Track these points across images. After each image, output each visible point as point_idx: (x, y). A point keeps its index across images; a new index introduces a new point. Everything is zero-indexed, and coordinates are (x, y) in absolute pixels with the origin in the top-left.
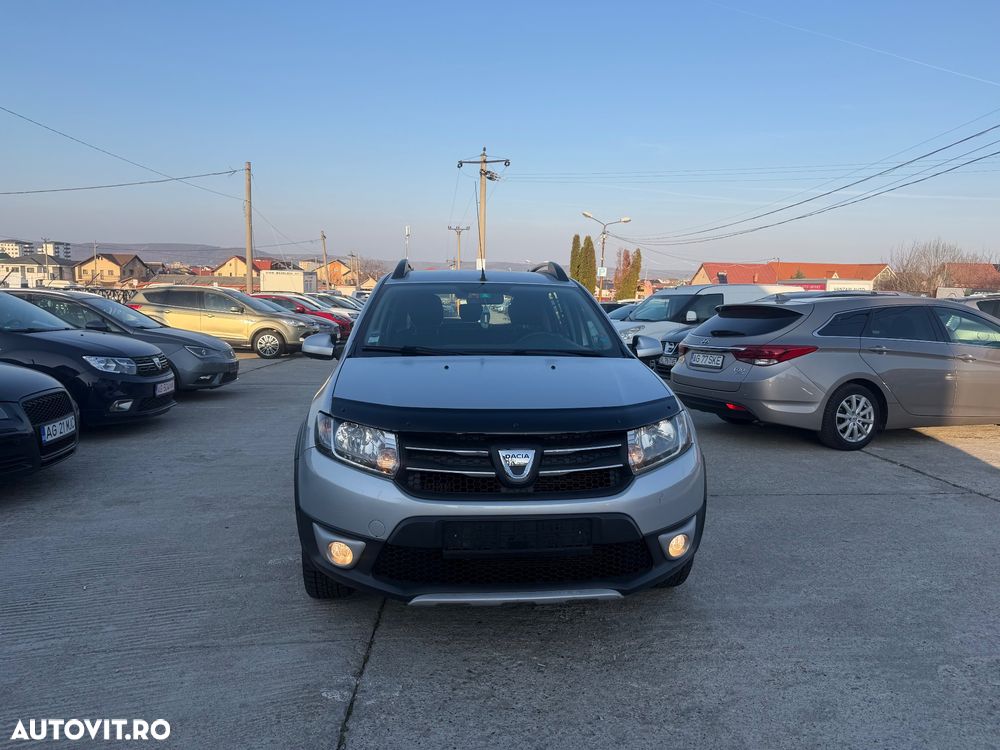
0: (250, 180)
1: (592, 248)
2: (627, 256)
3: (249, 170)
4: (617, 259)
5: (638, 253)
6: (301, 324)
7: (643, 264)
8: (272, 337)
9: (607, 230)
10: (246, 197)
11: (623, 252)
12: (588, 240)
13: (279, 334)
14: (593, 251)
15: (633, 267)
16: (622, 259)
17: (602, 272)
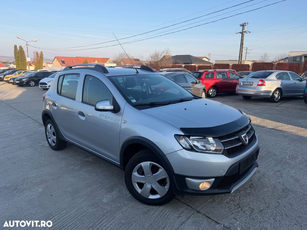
1: (23, 50)
2: (37, 54)
4: (33, 55)
5: (41, 52)
7: (44, 57)
9: (28, 44)
11: (35, 52)
12: (21, 47)
14: (23, 52)
15: (40, 57)
16: (36, 55)
17: (28, 60)
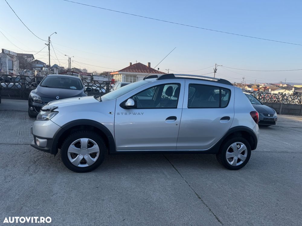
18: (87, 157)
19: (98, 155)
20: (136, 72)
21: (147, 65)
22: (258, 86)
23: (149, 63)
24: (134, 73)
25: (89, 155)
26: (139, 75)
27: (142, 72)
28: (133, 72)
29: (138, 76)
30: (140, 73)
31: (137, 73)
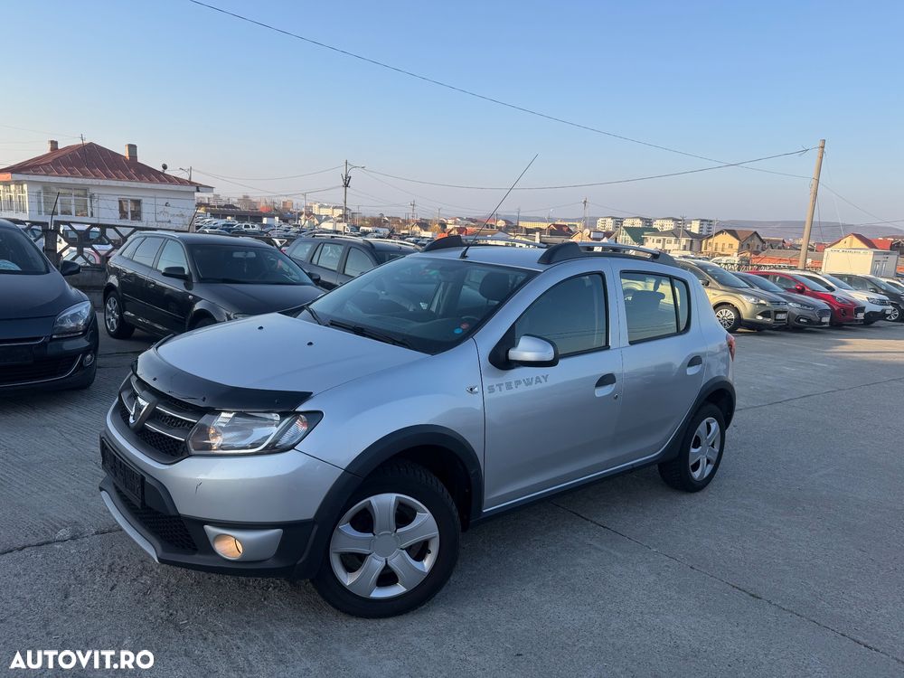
0: (821, 158)
3: (823, 147)
6: (762, 302)
8: (729, 312)
10: (814, 175)
13: (736, 310)
18: (399, 560)
19: (434, 548)
20: (85, 175)
21: (125, 152)
22: (444, 225)
23: (132, 148)
24: (80, 181)
25: (404, 552)
26: (99, 186)
27: (109, 177)
28: (73, 175)
29: (92, 191)
30: (102, 182)
31: (88, 181)
